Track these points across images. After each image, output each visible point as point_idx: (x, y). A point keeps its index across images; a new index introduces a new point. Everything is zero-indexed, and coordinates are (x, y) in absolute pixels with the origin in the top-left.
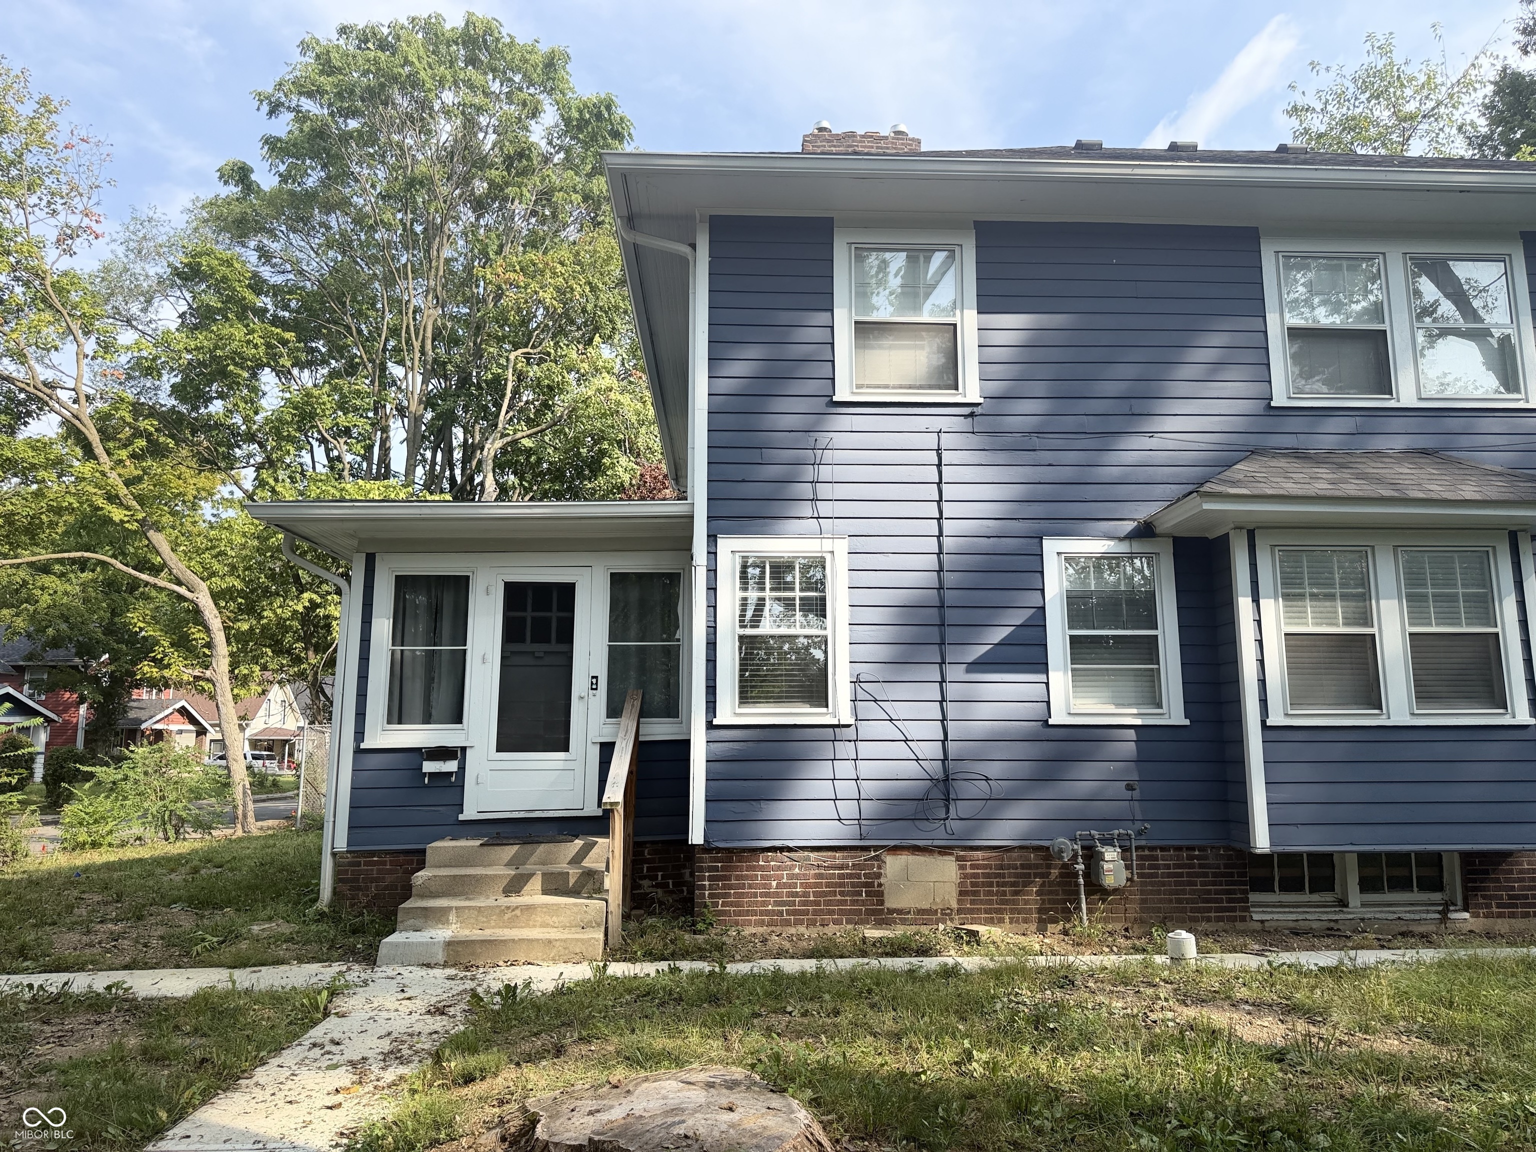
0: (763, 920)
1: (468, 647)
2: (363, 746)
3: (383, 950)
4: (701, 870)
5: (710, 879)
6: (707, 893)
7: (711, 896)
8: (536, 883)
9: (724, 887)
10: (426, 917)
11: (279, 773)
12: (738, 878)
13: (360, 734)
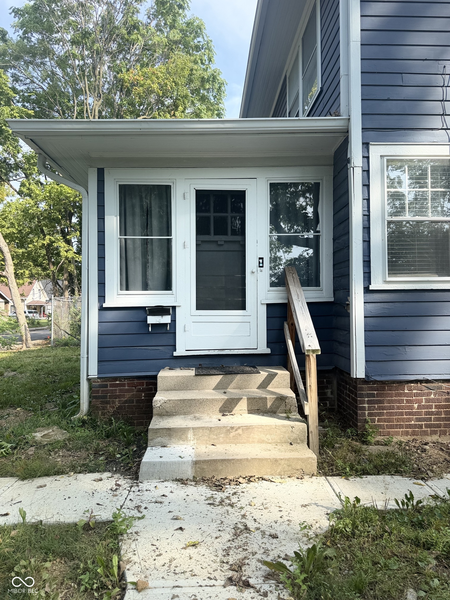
0: (408, 432)
1: (173, 237)
2: (105, 305)
3: (143, 468)
4: (362, 396)
5: (369, 402)
6: (367, 412)
7: (370, 414)
8: (243, 405)
9: (379, 408)
10: (170, 436)
11: (40, 318)
12: (389, 402)
13: (102, 297)
